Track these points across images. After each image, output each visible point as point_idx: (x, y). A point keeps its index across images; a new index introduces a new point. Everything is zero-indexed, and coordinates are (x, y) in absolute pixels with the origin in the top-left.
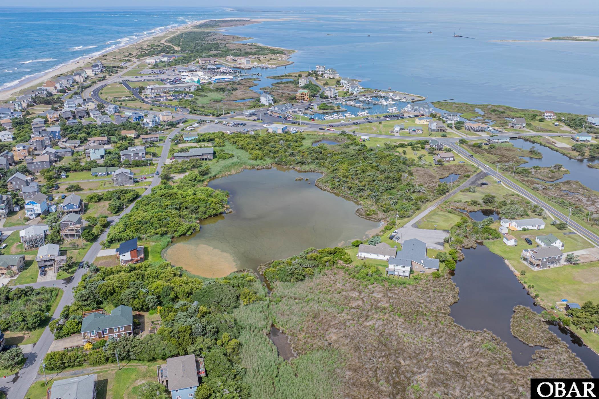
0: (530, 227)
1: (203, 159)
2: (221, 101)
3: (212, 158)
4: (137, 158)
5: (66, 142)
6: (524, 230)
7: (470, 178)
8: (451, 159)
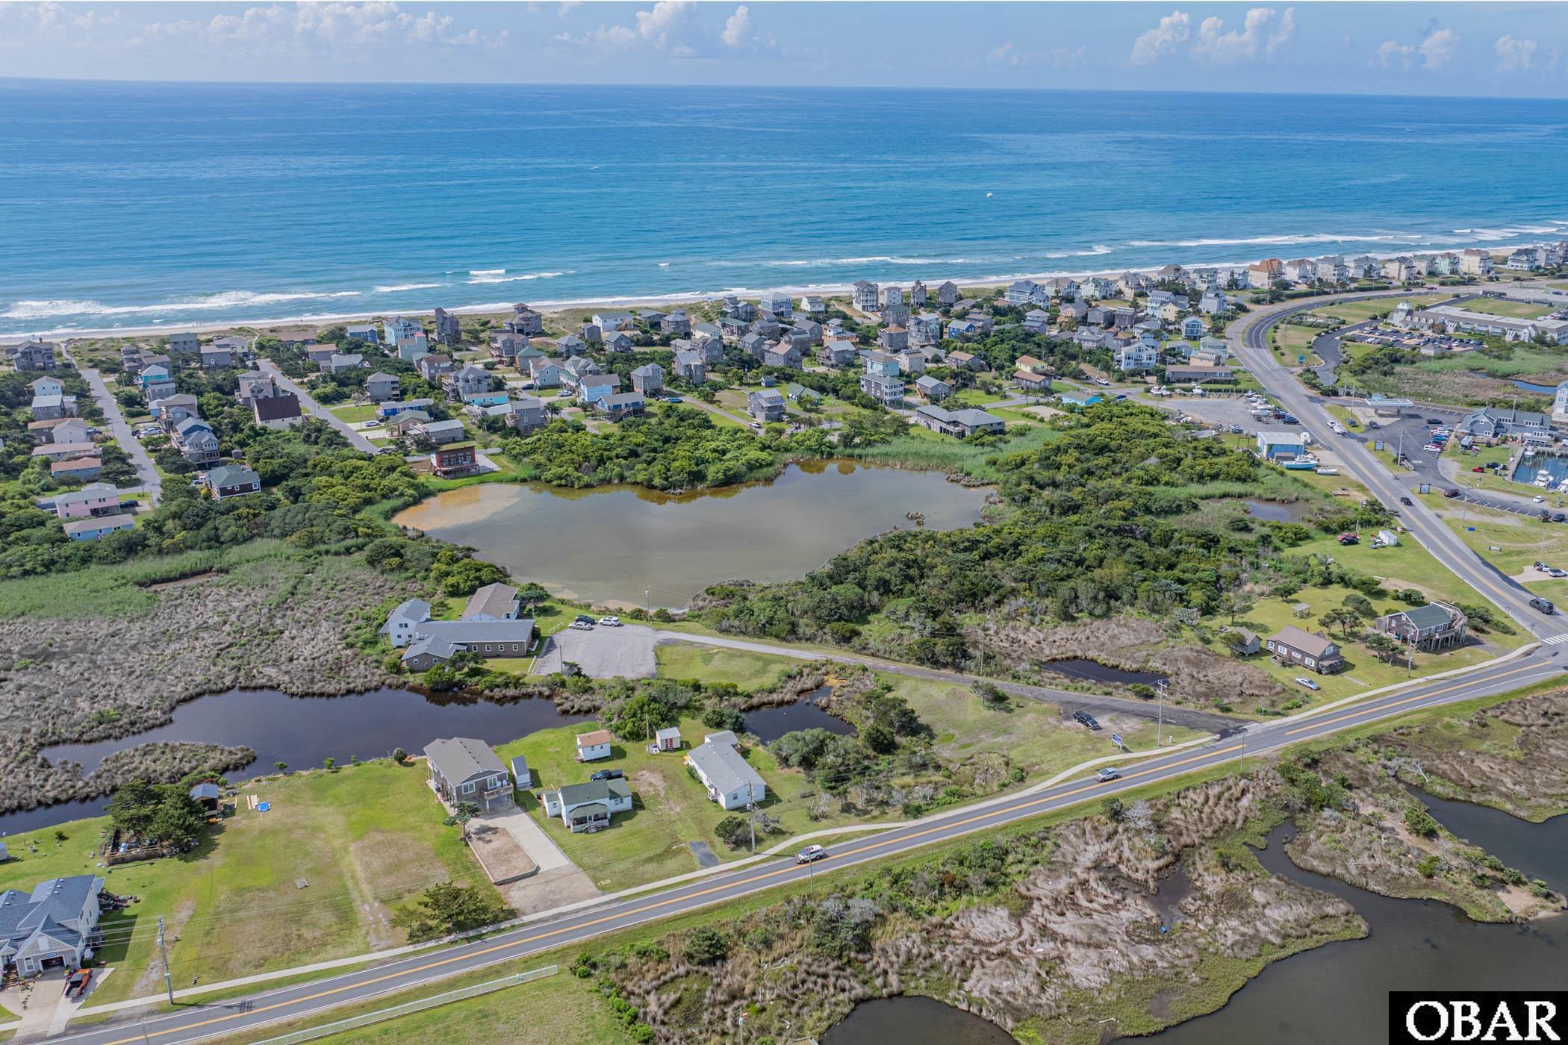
1: (948, 432)
3: (968, 435)
7: (1141, 701)
8: (1307, 661)
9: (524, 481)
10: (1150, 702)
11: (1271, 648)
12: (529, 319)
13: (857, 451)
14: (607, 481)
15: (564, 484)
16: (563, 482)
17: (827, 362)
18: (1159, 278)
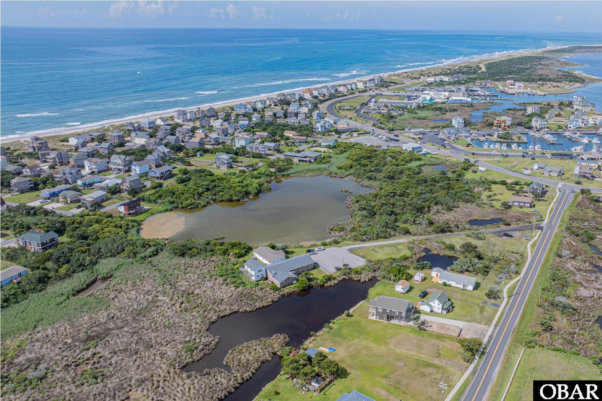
0: (453, 284)
1: (304, 161)
2: (424, 119)
3: (313, 161)
4: (258, 151)
5: (240, 132)
6: (445, 284)
7: (508, 227)
8: (526, 205)
9: (171, 210)
10: (511, 226)
11: (511, 204)
12: (42, 143)
13: (286, 173)
14: (208, 203)
15: (193, 208)
16: (192, 206)
17: (209, 143)
18: (279, 98)
